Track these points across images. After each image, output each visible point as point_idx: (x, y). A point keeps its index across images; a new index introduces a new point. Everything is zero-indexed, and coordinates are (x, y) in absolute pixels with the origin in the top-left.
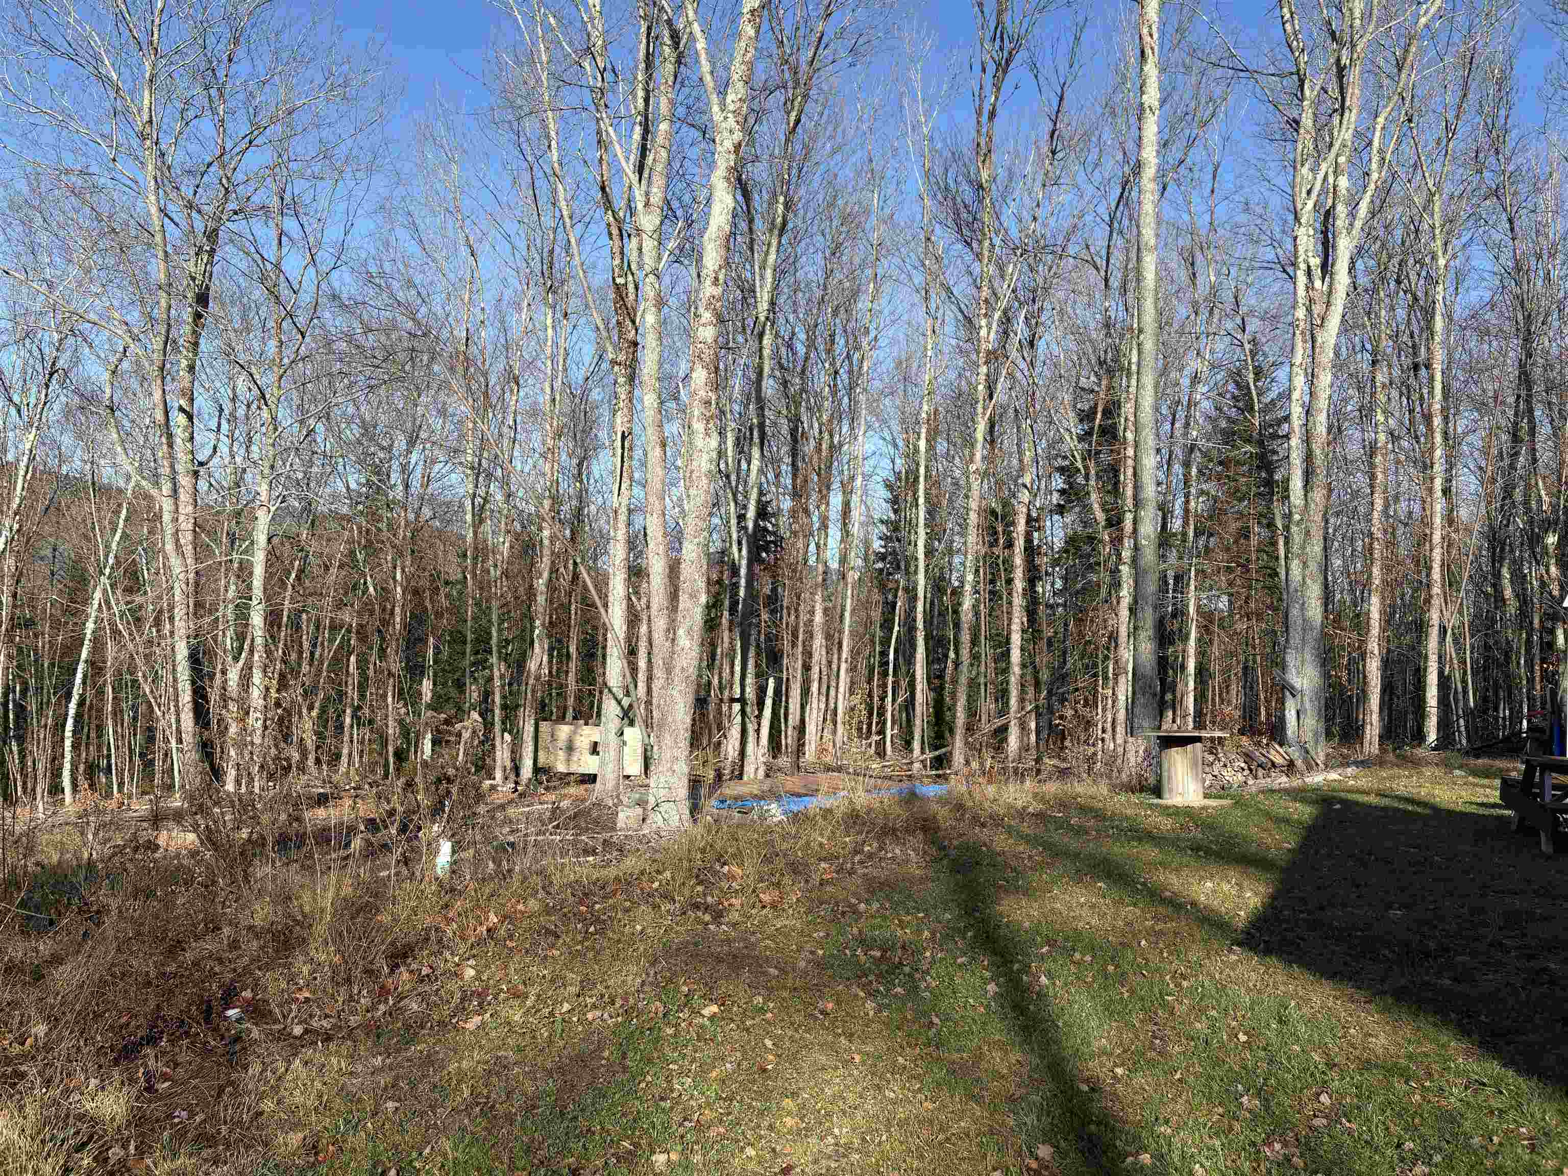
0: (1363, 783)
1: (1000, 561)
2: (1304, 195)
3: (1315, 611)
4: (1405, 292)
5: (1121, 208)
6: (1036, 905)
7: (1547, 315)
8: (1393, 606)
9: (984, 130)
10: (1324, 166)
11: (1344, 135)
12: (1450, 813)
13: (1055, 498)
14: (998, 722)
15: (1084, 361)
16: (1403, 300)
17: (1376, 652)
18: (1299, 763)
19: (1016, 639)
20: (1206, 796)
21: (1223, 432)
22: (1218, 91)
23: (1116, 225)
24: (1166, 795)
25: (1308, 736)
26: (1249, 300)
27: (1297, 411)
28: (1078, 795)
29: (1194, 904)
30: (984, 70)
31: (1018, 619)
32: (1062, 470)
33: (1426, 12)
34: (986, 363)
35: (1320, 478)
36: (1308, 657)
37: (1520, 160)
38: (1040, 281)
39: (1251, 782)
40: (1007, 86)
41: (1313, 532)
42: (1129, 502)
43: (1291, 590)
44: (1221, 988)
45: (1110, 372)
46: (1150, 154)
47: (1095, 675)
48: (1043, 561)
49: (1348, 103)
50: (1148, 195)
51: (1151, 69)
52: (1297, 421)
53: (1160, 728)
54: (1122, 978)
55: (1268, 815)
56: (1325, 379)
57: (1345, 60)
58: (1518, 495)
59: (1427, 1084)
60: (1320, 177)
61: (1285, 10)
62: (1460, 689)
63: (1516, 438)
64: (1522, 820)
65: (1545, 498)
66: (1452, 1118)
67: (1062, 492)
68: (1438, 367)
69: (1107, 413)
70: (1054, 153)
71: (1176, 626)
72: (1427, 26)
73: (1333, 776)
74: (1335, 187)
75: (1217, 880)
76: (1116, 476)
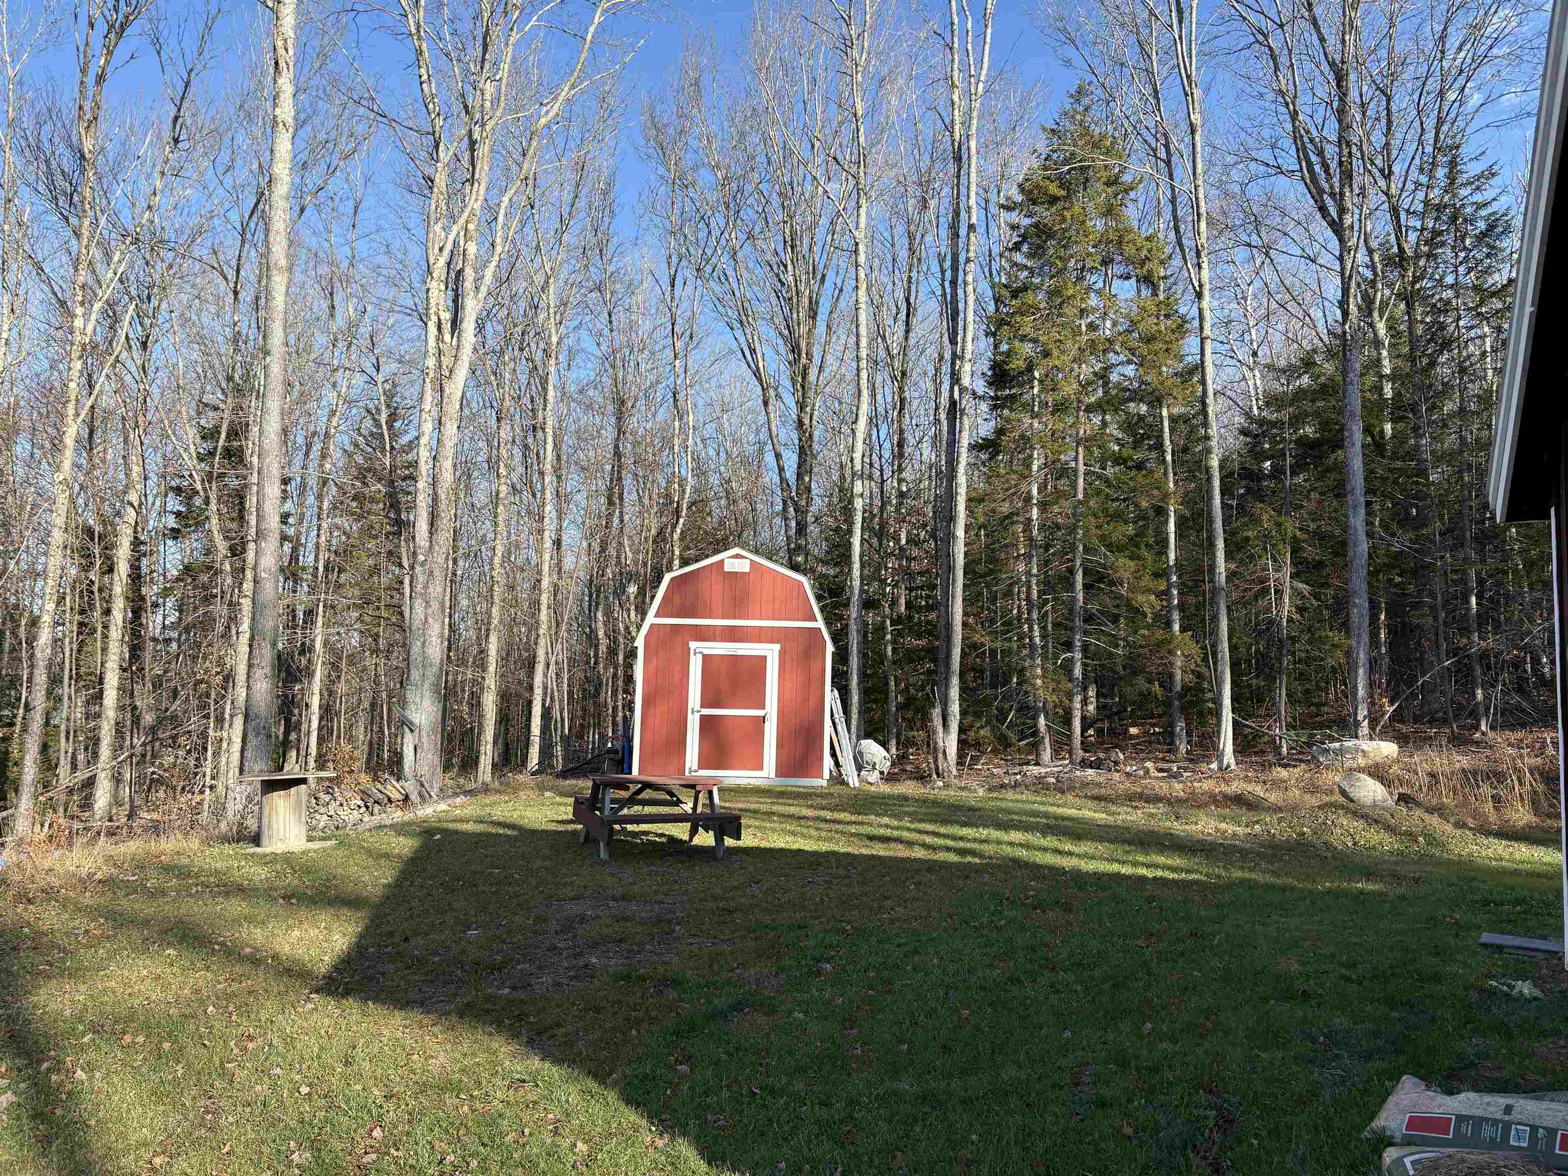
0: (468, 812)
1: (95, 588)
2: (436, 251)
3: (435, 650)
4: (527, 360)
5: (255, 218)
6: (83, 988)
7: (636, 400)
8: (510, 644)
9: (90, 94)
10: (455, 229)
11: (475, 204)
12: (534, 832)
13: (171, 522)
14: (82, 775)
15: (209, 374)
16: (523, 368)
17: (493, 687)
18: (414, 797)
19: (112, 680)
20: (310, 839)
21: (359, 468)
22: (360, 129)
23: (249, 236)
24: (265, 840)
25: (424, 770)
26: (386, 342)
27: (424, 454)
28: (162, 853)
29: (275, 957)
30: (92, 25)
31: (116, 652)
32: (178, 490)
33: (547, 112)
34: (80, 358)
35: (445, 523)
36: (428, 694)
37: (620, 264)
38: (156, 276)
39: (366, 819)
40: (123, 50)
41: (437, 573)
42: (253, 531)
43: (414, 628)
44: (290, 1042)
45: (238, 390)
46: (282, 169)
47: (207, 716)
48: (150, 592)
49: (477, 176)
50: (280, 212)
51: (286, 84)
52: (424, 468)
53: (281, 769)
54: (179, 1054)
55: (369, 852)
56: (451, 429)
57: (476, 136)
58: (612, 551)
59: (476, 1093)
60: (451, 237)
61: (423, 71)
62: (559, 719)
63: (611, 503)
64: (588, 832)
65: (630, 555)
66: (492, 1121)
67: (178, 514)
68: (549, 431)
69: (233, 433)
70: (176, 141)
71: (304, 662)
72: (548, 126)
73: (443, 806)
74: (464, 251)
75: (305, 926)
76: (242, 504)
